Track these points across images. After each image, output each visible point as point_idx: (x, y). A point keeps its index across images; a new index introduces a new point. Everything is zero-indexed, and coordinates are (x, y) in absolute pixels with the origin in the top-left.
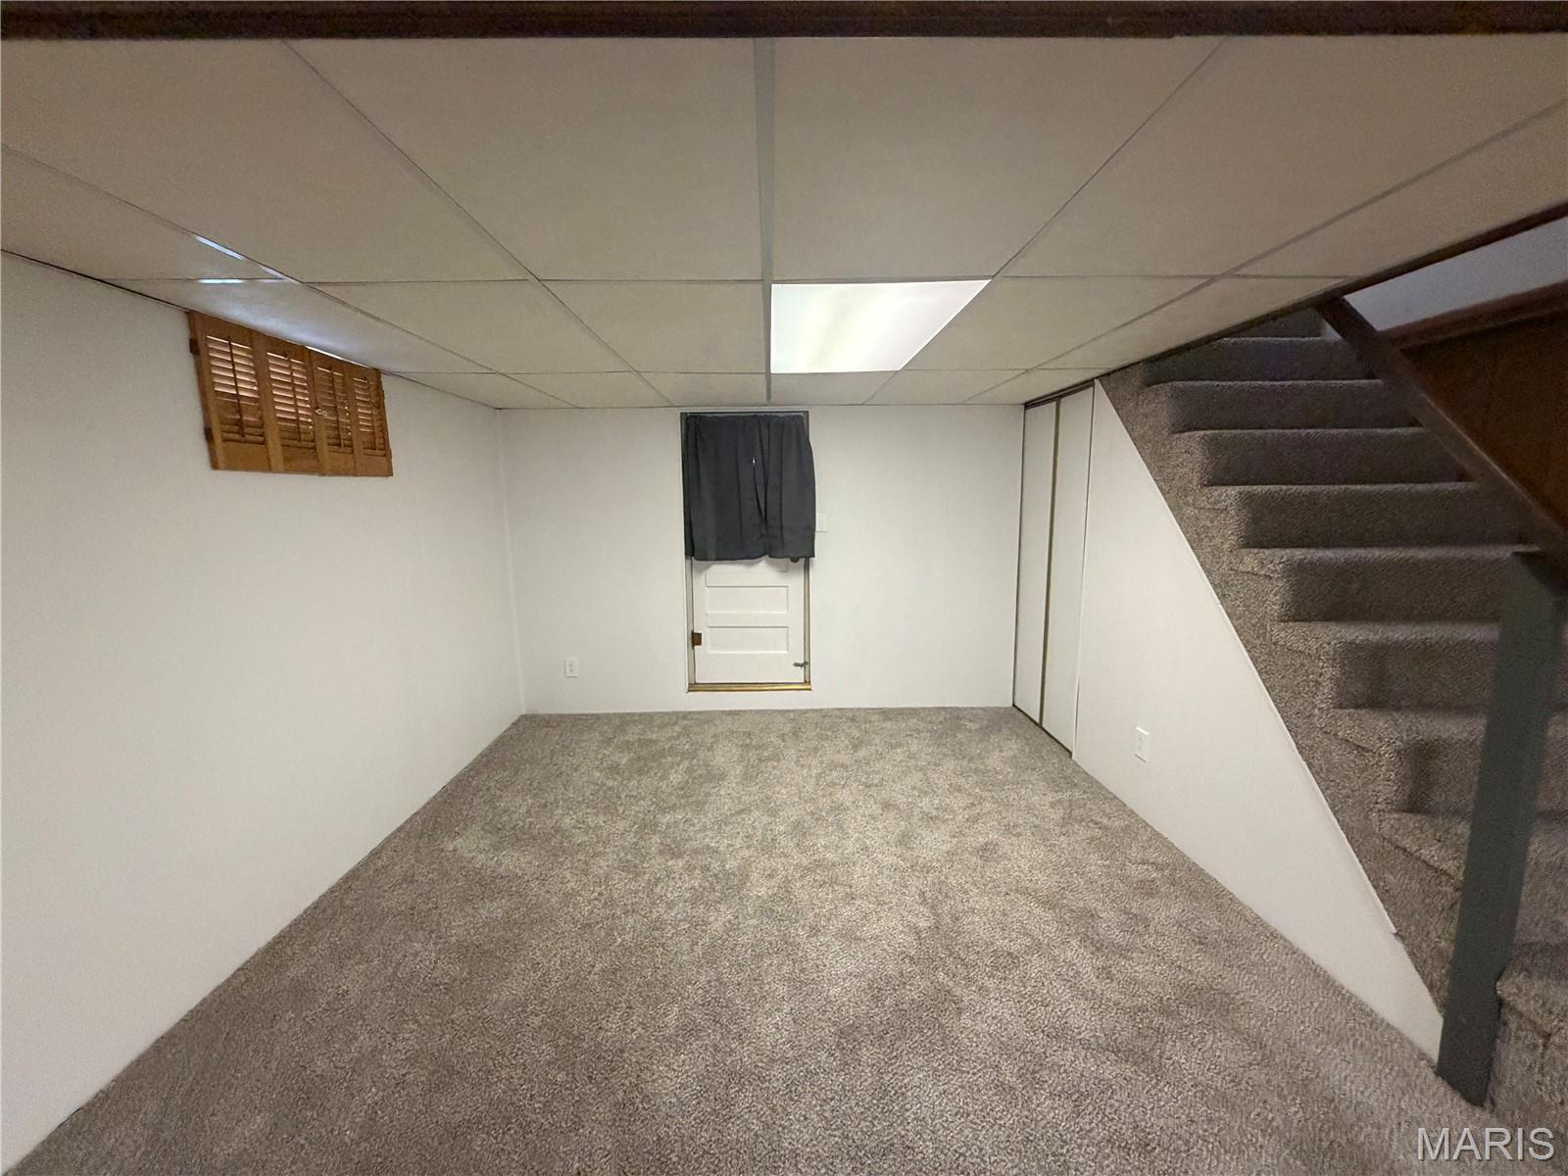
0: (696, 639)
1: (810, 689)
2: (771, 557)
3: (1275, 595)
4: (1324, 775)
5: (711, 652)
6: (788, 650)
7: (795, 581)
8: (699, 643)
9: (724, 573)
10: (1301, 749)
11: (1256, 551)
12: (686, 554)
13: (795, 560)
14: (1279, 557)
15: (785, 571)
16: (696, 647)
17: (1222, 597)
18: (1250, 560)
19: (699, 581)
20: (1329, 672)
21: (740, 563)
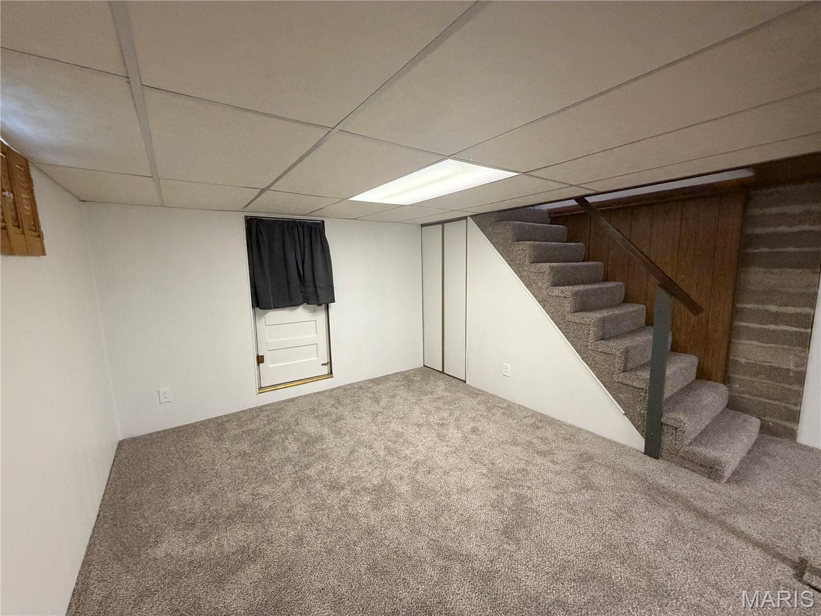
0: (260, 360)
1: (332, 377)
2: (308, 304)
3: (568, 304)
4: (593, 365)
5: (270, 366)
6: (318, 357)
7: (321, 317)
8: (263, 362)
9: (276, 316)
10: (583, 359)
11: (558, 287)
12: (252, 306)
13: (320, 305)
14: (569, 290)
15: (314, 311)
16: (261, 365)
17: (544, 306)
18: (557, 291)
19: (261, 323)
20: (592, 329)
21: (288, 309)
